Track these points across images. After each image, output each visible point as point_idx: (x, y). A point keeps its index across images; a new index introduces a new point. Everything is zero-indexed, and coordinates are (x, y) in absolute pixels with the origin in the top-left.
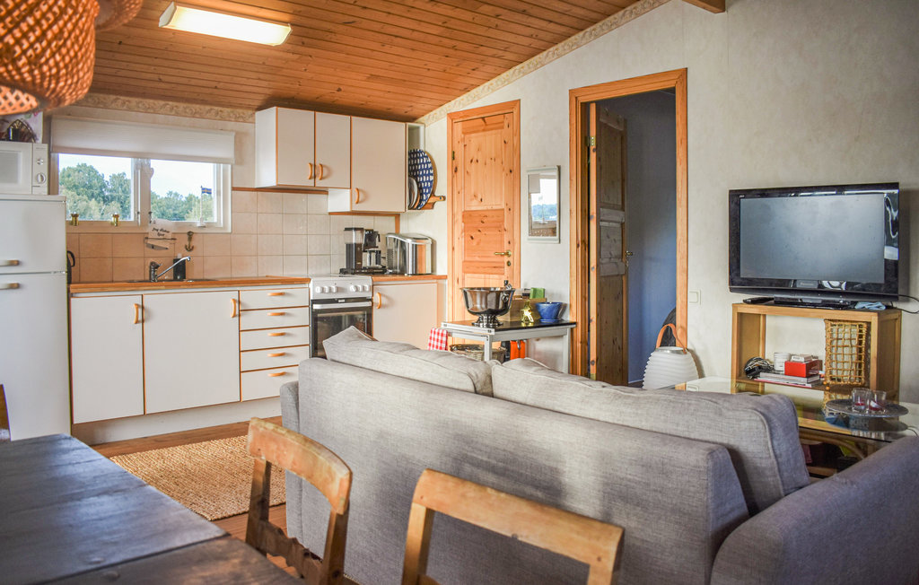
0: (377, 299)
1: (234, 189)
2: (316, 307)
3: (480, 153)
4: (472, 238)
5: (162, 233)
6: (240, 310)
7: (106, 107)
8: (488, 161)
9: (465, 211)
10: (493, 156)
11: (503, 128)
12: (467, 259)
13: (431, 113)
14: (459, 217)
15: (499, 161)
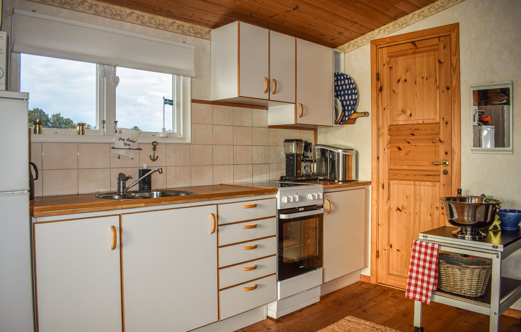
0: (327, 205)
1: (193, 101)
2: (283, 216)
3: (408, 73)
4: (400, 149)
5: (128, 143)
6: (218, 226)
7: (72, 9)
8: (419, 80)
9: (390, 125)
10: (425, 75)
11: (438, 50)
12: (393, 167)
13: (352, 42)
14: (385, 131)
15: (432, 80)
